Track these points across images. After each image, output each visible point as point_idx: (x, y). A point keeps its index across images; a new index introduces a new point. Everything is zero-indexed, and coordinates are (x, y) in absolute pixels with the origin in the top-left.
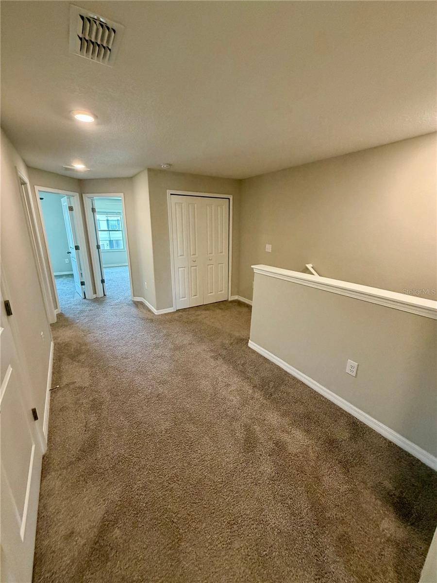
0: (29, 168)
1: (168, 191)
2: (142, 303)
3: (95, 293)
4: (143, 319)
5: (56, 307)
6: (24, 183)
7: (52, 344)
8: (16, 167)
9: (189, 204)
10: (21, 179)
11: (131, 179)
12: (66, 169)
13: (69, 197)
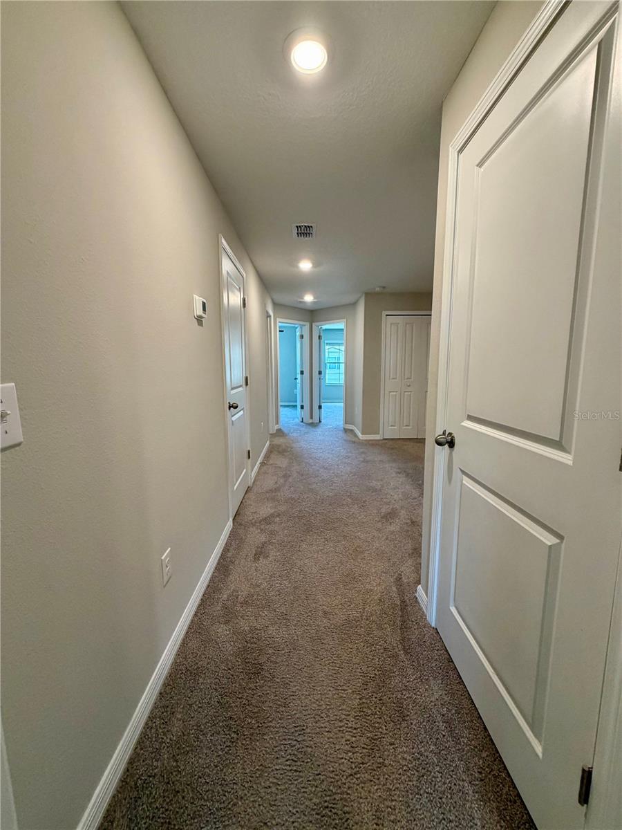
0: (275, 304)
1: (383, 312)
2: (352, 431)
3: (312, 418)
4: (345, 440)
5: (277, 423)
6: (270, 316)
7: (268, 443)
8: (265, 304)
9: (406, 324)
10: (267, 313)
11: (354, 305)
12: (300, 302)
13: (302, 326)
